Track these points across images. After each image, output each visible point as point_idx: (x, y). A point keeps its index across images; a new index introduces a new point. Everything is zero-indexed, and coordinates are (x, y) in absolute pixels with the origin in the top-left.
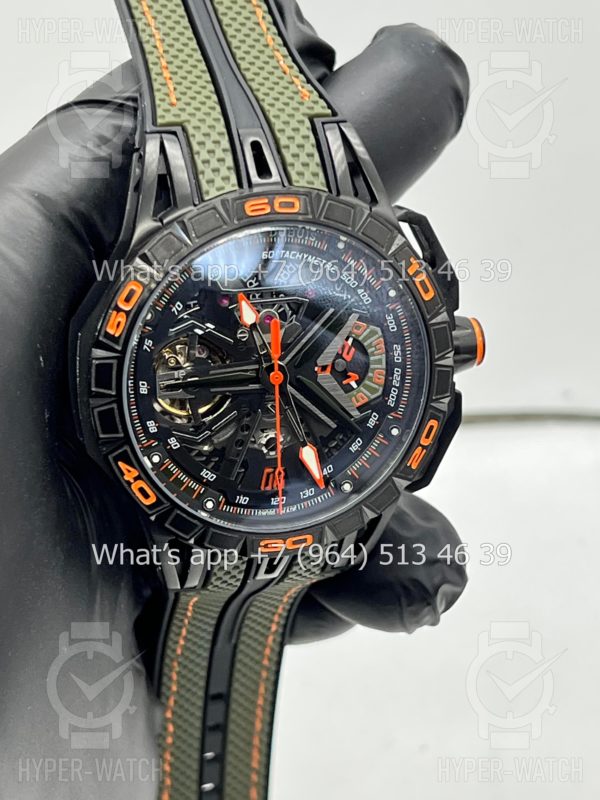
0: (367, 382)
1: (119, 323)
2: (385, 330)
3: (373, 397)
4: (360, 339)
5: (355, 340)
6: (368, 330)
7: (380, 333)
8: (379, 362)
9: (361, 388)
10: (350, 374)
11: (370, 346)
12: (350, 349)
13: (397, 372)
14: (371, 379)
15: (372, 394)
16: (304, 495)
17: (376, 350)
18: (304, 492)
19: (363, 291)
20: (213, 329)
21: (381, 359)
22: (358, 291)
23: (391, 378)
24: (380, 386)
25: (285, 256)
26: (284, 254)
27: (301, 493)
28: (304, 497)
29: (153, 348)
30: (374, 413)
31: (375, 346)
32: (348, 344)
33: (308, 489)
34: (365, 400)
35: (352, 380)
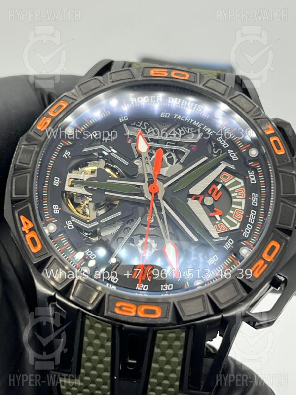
0: (228, 216)
1: (46, 123)
2: (247, 181)
3: (231, 229)
4: (226, 185)
5: (223, 186)
6: (233, 180)
7: (243, 184)
8: (240, 204)
9: (223, 220)
10: (215, 209)
11: (234, 191)
12: (218, 191)
13: (253, 213)
14: (231, 215)
15: (232, 226)
16: (164, 288)
17: (238, 195)
18: (164, 286)
19: (232, 151)
20: (115, 153)
21: (241, 202)
22: (229, 150)
23: (247, 216)
24: (238, 221)
25: (177, 118)
26: (177, 116)
27: (162, 286)
28: (164, 289)
29: (70, 157)
30: (230, 239)
31: (238, 192)
32: (217, 188)
33: (168, 285)
34: (226, 229)
35: (217, 214)
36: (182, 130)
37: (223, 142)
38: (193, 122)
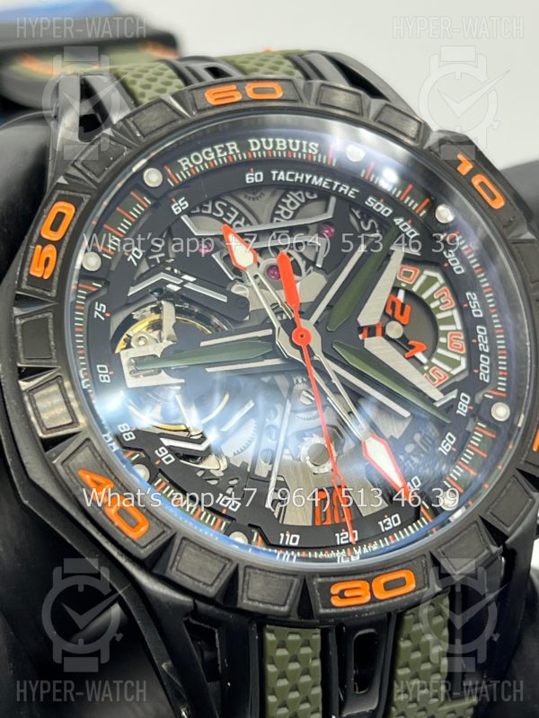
0: (440, 351)
1: (47, 260)
2: (447, 273)
3: (454, 372)
4: (415, 289)
5: (408, 293)
6: (423, 278)
7: (441, 280)
8: (450, 321)
9: (434, 361)
10: (411, 343)
11: (432, 298)
12: (403, 306)
13: (481, 331)
14: (444, 346)
15: (453, 368)
16: (385, 525)
17: (442, 304)
18: (384, 521)
19: (401, 220)
20: (193, 282)
21: (452, 317)
22: (395, 220)
23: (474, 341)
24: (461, 355)
25: (279, 178)
26: (277, 175)
27: (380, 523)
28: (387, 529)
29: (108, 315)
30: (463, 394)
31: (439, 299)
32: (398, 300)
33: (390, 517)
34: (445, 377)
35: (417, 352)
36: (292, 199)
37: (379, 206)
38: (311, 179)
